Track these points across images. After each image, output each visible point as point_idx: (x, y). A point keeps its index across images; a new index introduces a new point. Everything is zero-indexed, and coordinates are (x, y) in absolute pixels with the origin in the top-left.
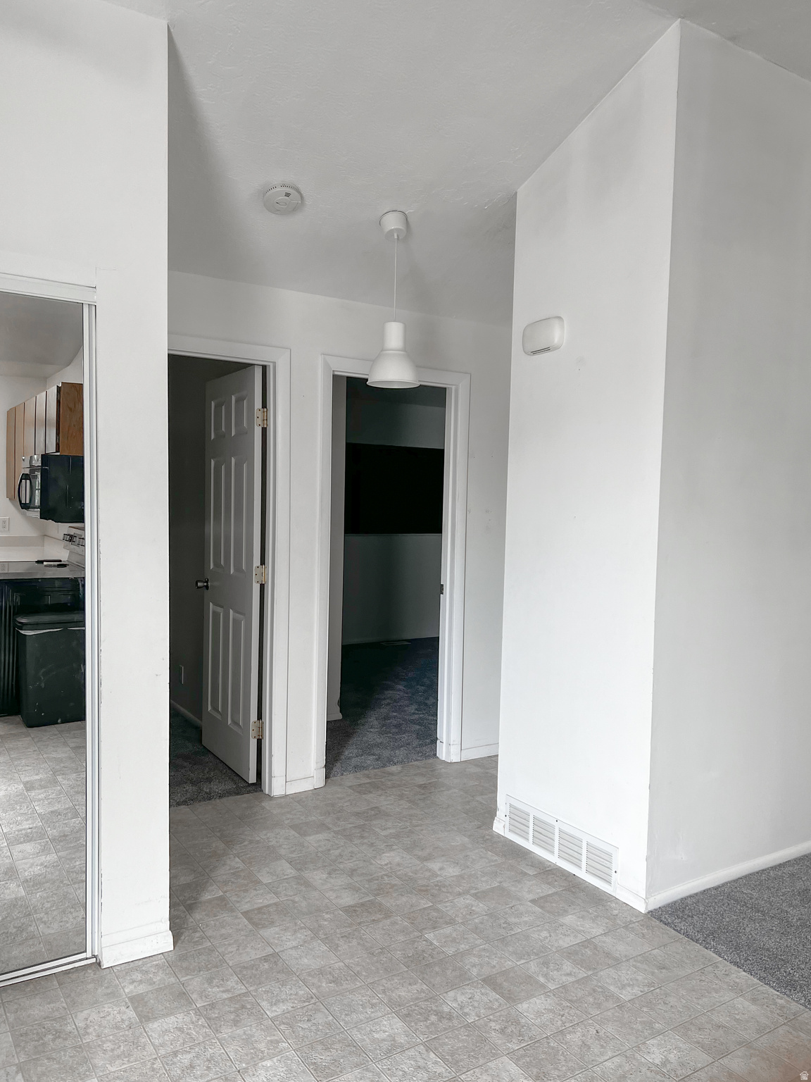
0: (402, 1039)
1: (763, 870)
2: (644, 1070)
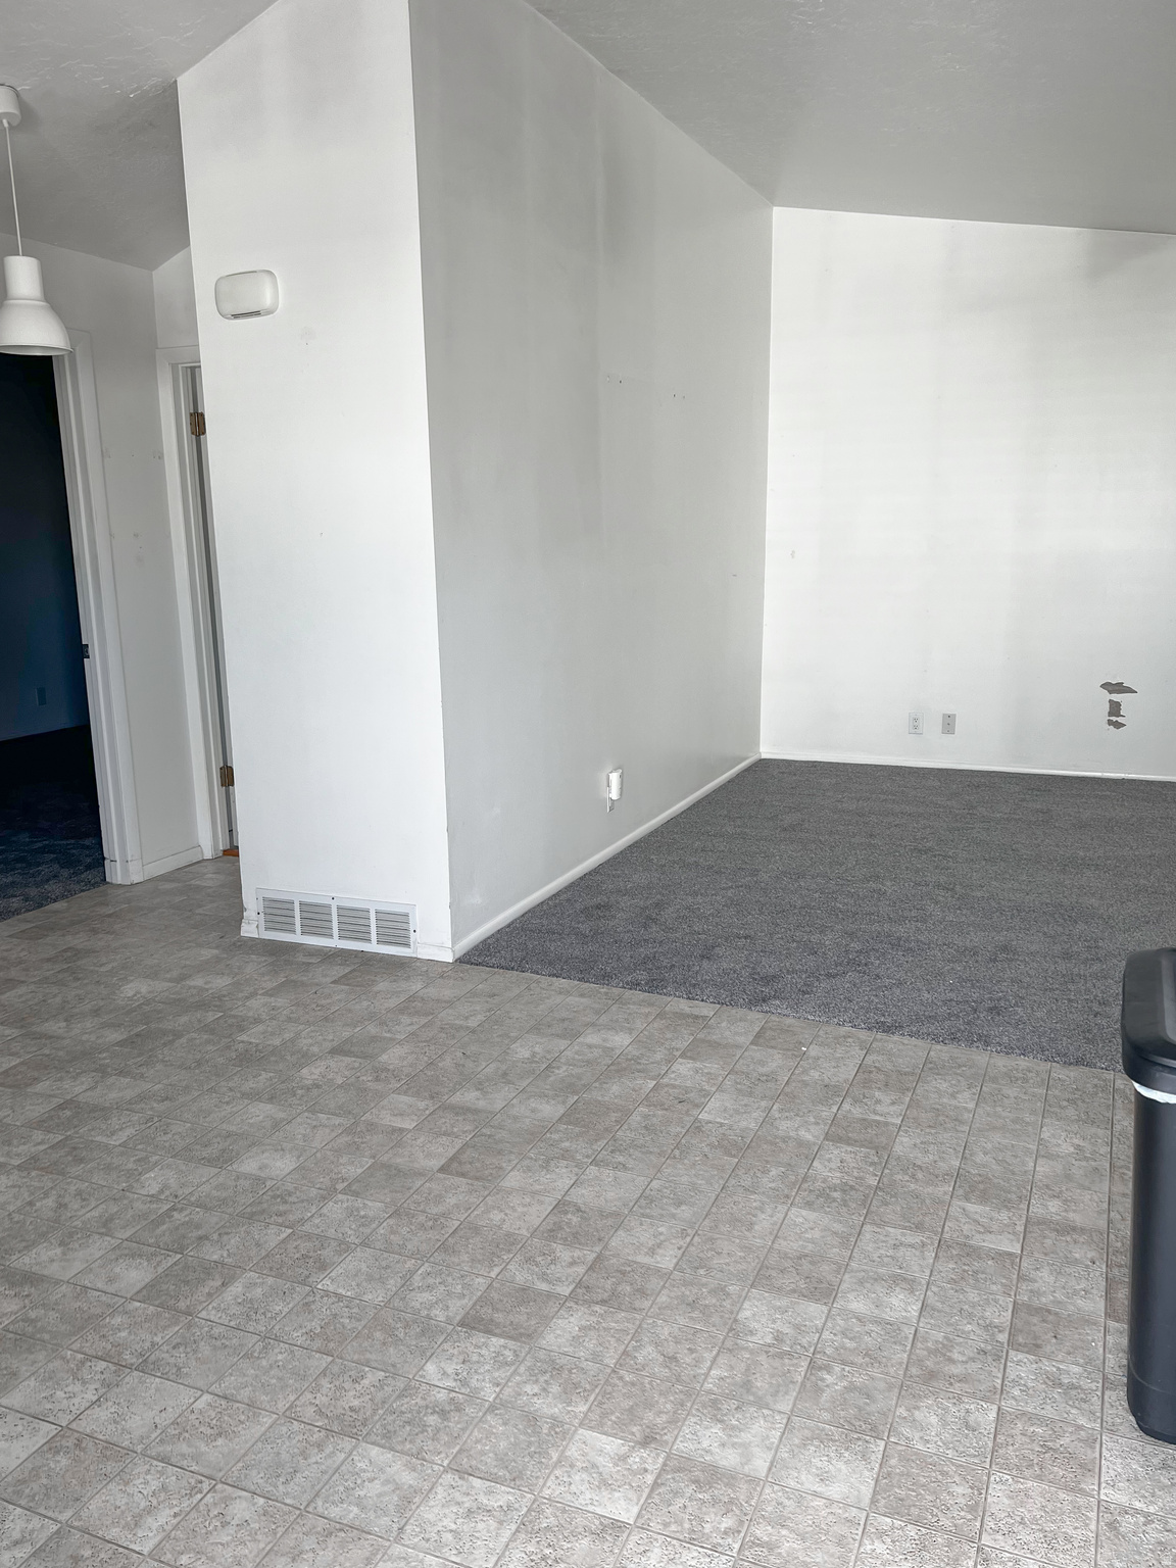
1: (542, 903)
2: (519, 1064)
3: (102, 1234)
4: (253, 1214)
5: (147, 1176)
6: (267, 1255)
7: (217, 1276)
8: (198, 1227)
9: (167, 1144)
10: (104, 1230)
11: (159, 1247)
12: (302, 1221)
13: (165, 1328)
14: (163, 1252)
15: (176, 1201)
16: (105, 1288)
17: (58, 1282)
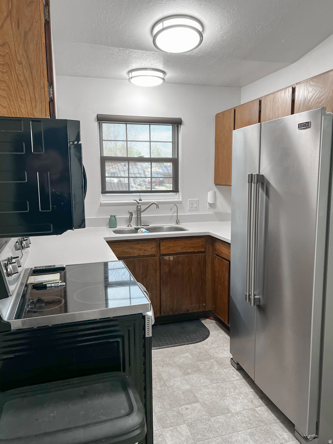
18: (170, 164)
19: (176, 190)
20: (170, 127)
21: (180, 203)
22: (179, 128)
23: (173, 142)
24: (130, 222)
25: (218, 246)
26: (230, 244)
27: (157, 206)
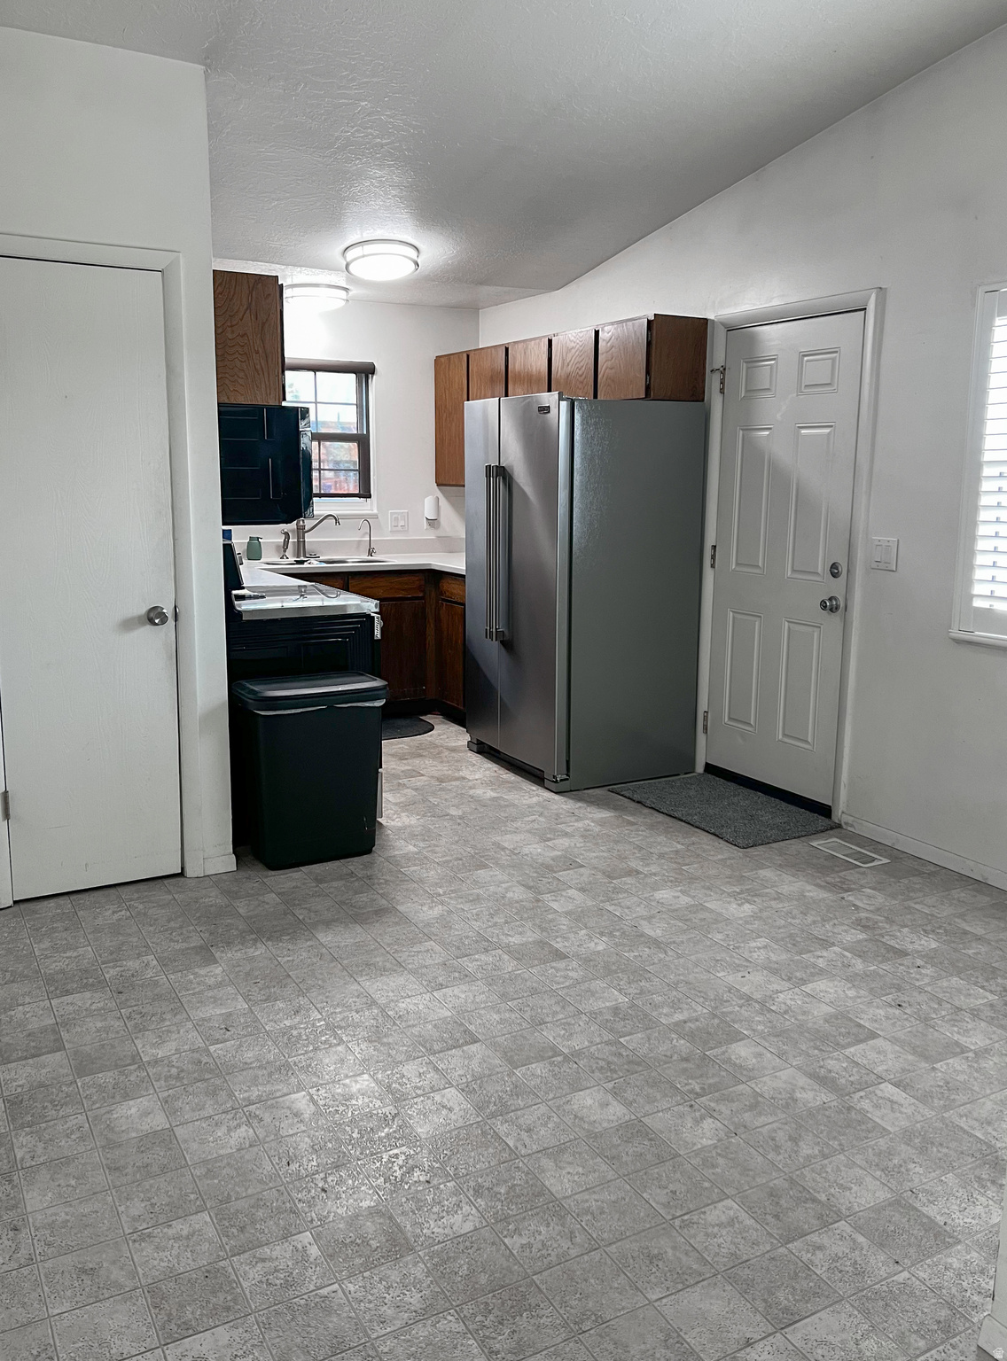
0: (547, 1163)
3: (761, 1096)
4: (638, 1064)
5: (710, 1142)
6: (647, 1029)
7: (687, 1029)
8: (685, 1070)
9: (678, 1175)
10: (760, 1099)
11: (720, 1066)
12: (608, 1043)
13: (731, 1013)
14: (718, 1061)
15: (693, 1103)
16: (765, 1051)
17: (799, 1068)
18: (354, 446)
19: (365, 493)
20: (353, 376)
21: (375, 517)
22: (370, 381)
23: (359, 406)
24: (285, 551)
25: (448, 586)
26: (463, 576)
27: (337, 521)
